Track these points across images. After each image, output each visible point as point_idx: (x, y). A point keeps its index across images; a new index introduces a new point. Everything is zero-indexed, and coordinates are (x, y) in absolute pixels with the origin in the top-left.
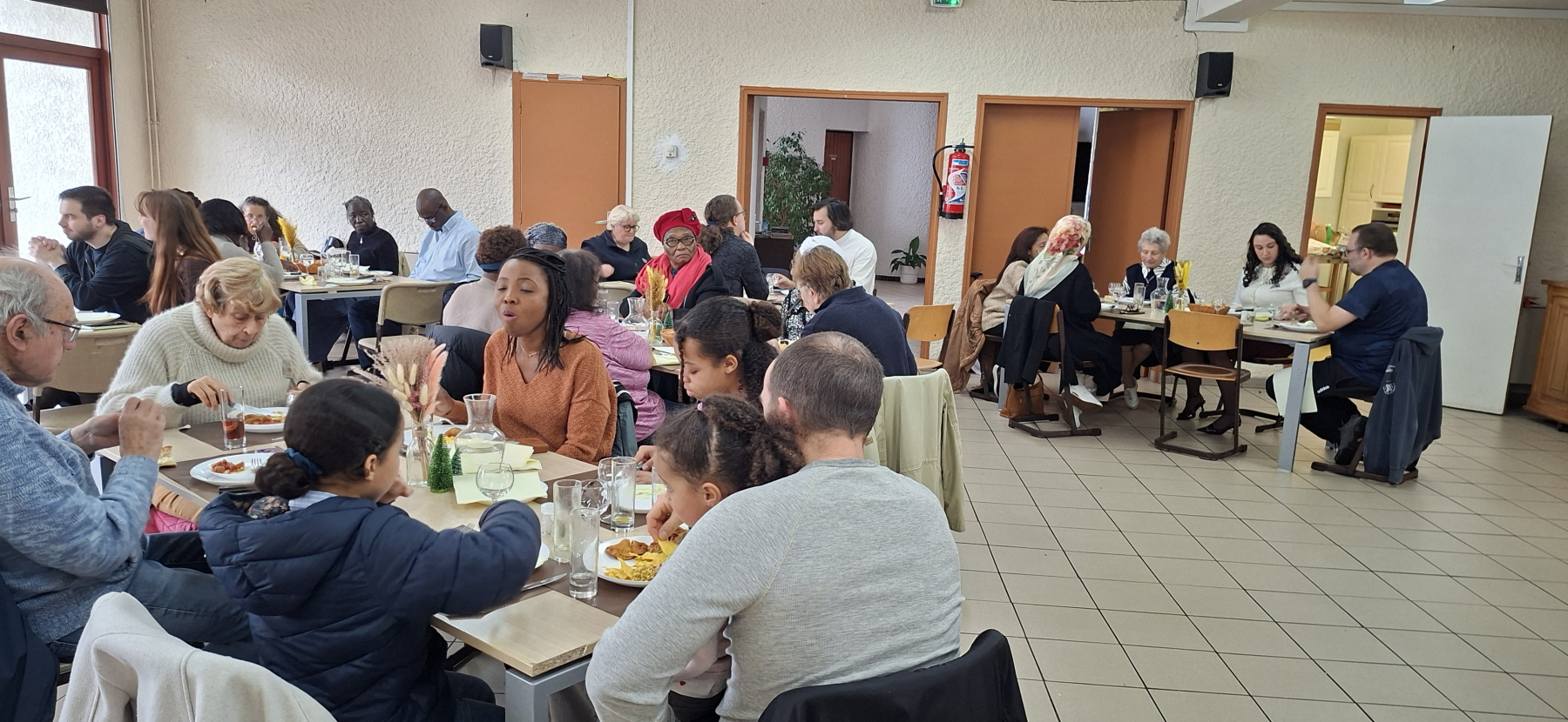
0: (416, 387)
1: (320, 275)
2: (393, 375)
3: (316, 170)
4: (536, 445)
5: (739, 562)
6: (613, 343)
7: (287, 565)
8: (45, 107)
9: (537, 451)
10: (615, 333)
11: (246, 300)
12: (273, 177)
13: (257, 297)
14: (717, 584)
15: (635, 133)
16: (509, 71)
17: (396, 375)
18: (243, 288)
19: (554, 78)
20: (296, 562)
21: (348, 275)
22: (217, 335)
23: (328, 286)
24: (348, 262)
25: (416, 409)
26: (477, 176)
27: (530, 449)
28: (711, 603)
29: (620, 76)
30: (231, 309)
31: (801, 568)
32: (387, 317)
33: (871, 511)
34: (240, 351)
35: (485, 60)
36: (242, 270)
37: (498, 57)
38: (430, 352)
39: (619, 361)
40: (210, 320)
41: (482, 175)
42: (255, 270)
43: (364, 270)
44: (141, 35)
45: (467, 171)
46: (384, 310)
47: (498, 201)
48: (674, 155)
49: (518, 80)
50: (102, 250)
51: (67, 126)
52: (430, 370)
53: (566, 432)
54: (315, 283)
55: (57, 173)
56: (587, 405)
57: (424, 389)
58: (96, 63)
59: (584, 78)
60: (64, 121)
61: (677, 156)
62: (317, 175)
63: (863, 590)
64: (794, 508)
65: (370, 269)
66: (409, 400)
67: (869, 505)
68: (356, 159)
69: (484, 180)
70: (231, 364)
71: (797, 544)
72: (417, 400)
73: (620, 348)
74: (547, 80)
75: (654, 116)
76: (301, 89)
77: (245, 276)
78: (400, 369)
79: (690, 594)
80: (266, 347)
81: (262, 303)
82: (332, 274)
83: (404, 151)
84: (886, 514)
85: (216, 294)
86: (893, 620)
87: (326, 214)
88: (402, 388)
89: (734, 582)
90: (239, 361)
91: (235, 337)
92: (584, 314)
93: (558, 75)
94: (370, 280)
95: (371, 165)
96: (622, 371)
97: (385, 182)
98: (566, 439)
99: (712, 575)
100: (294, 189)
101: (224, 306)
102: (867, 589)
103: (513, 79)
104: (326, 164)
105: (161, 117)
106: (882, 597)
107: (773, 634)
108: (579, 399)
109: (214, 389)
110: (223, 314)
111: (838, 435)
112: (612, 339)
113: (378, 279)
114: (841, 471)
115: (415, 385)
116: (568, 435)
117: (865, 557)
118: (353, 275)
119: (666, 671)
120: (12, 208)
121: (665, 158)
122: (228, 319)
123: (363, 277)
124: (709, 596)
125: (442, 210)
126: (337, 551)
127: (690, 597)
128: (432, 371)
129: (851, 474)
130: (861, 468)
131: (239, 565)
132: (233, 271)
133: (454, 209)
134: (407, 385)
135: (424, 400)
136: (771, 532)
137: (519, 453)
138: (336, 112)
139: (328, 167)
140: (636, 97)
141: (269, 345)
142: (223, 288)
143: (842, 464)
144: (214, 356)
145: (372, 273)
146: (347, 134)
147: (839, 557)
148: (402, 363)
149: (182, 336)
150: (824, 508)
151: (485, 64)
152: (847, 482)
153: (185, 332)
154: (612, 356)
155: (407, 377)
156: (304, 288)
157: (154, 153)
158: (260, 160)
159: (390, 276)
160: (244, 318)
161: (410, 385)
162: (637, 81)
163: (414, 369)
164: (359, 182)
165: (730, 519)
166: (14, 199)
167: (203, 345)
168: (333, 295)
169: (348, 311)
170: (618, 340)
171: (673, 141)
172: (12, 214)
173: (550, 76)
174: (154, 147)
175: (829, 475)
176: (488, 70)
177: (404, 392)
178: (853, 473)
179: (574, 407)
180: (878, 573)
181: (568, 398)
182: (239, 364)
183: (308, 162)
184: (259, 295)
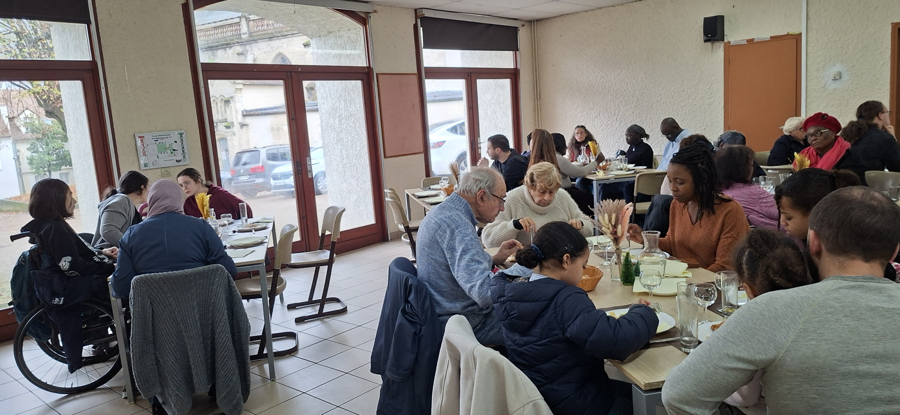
0: (615, 226)
1: (608, 170)
2: (602, 219)
3: (612, 115)
4: (690, 263)
5: (761, 336)
6: (761, 203)
7: (523, 306)
8: (494, 99)
9: (690, 267)
10: (762, 197)
11: (544, 183)
12: (591, 121)
13: (549, 182)
14: (744, 348)
15: (808, 67)
16: (721, 42)
17: (604, 220)
18: (543, 177)
19: (750, 41)
20: (528, 304)
21: (622, 169)
22: (533, 200)
23: (610, 176)
24: (622, 163)
25: (615, 238)
26: (701, 107)
27: (686, 265)
28: (740, 359)
29: (796, 32)
30: (538, 188)
31: (807, 345)
32: (639, 192)
33: (874, 314)
34: (544, 208)
35: (706, 38)
36: (544, 168)
37: (714, 35)
38: (623, 207)
39: (766, 214)
40: (530, 193)
41: (704, 107)
42: (550, 168)
43: (631, 166)
44: (533, 59)
45: (696, 105)
46: (637, 187)
47: (715, 121)
48: (838, 77)
49: (728, 47)
50: (505, 163)
51: (502, 107)
52: (623, 217)
53: (715, 257)
54: (604, 174)
55: (498, 130)
56: (730, 240)
57: (619, 227)
58: (513, 75)
59: (771, 37)
60: (501, 105)
61: (840, 77)
62: (613, 117)
63: (860, 368)
64: (805, 305)
65: (635, 166)
66: (611, 233)
67: (873, 309)
68: (633, 106)
69: (706, 109)
70: (541, 214)
71: (804, 329)
72: (616, 233)
73: (766, 206)
74: (746, 43)
75: (822, 54)
76: (605, 73)
77: (545, 171)
78: (606, 216)
79: (725, 352)
80: (557, 206)
81: (551, 184)
82: (614, 169)
83: (659, 98)
84: (888, 318)
85: (532, 180)
86: (887, 393)
87: (617, 138)
88: (608, 227)
89: (756, 349)
90: (544, 213)
91: (540, 201)
92: (741, 185)
93: (754, 39)
94: (633, 172)
95: (641, 109)
96: (768, 221)
97: (648, 117)
98: (715, 261)
99: (741, 341)
100: (601, 126)
101: (535, 186)
102: (864, 367)
103: (724, 47)
104: (617, 111)
105: (542, 97)
106: (878, 376)
107: (786, 386)
108: (725, 236)
109: (529, 224)
110: (535, 190)
111: (853, 259)
112: (761, 201)
113: (637, 171)
114: (853, 284)
115: (615, 225)
116: (716, 258)
117: (864, 345)
118: (624, 169)
119: (710, 397)
120: (479, 147)
121: (830, 81)
122: (537, 193)
123: (630, 170)
124: (737, 354)
125: (675, 130)
126: (545, 303)
127: (724, 353)
128: (624, 218)
129: (860, 287)
130: (871, 283)
131: (504, 303)
132: (540, 169)
133: (683, 129)
134: (610, 225)
135: (619, 233)
136: (785, 319)
137: (679, 267)
138: (623, 82)
139: (619, 113)
140: (809, 44)
141: (558, 204)
142: (535, 177)
143: (855, 279)
144: (533, 210)
145: (636, 168)
146: (629, 93)
147: (840, 342)
148: (607, 213)
149: (519, 201)
150: (831, 307)
151: (706, 41)
152: (857, 292)
153: (520, 199)
154: (760, 211)
155: (610, 221)
156: (598, 177)
157: (538, 115)
158: (585, 113)
159: (646, 169)
160: (544, 193)
161: (612, 225)
162: (810, 34)
163: (614, 216)
164: (635, 118)
165: (758, 308)
166: (480, 143)
167: (528, 205)
168: (612, 181)
169: (624, 189)
170: (765, 201)
171: (837, 68)
172: (479, 150)
173: (748, 41)
174: (538, 112)
175: (840, 285)
176: (709, 44)
177: (609, 229)
178: (863, 285)
179: (721, 241)
180: (874, 358)
181: (718, 235)
182: (544, 214)
183: (609, 111)
184: (550, 180)
